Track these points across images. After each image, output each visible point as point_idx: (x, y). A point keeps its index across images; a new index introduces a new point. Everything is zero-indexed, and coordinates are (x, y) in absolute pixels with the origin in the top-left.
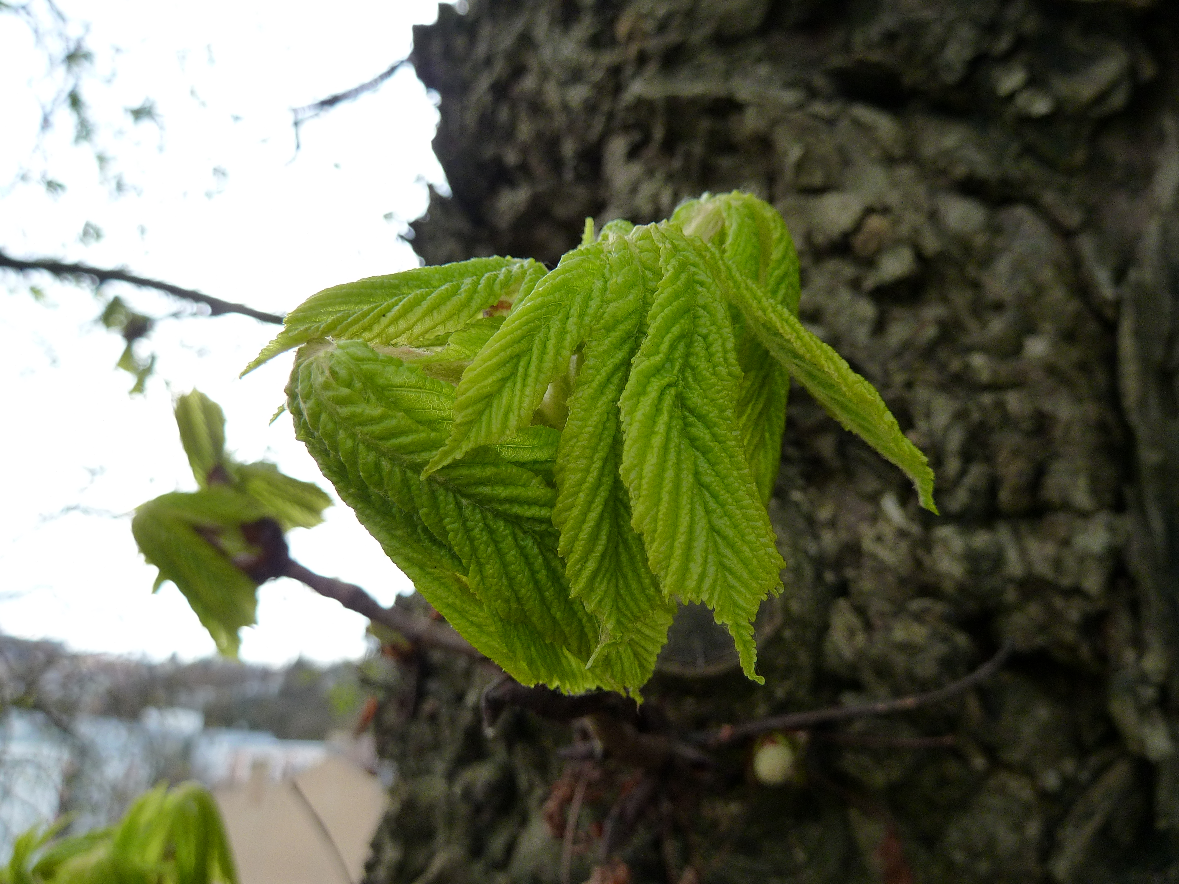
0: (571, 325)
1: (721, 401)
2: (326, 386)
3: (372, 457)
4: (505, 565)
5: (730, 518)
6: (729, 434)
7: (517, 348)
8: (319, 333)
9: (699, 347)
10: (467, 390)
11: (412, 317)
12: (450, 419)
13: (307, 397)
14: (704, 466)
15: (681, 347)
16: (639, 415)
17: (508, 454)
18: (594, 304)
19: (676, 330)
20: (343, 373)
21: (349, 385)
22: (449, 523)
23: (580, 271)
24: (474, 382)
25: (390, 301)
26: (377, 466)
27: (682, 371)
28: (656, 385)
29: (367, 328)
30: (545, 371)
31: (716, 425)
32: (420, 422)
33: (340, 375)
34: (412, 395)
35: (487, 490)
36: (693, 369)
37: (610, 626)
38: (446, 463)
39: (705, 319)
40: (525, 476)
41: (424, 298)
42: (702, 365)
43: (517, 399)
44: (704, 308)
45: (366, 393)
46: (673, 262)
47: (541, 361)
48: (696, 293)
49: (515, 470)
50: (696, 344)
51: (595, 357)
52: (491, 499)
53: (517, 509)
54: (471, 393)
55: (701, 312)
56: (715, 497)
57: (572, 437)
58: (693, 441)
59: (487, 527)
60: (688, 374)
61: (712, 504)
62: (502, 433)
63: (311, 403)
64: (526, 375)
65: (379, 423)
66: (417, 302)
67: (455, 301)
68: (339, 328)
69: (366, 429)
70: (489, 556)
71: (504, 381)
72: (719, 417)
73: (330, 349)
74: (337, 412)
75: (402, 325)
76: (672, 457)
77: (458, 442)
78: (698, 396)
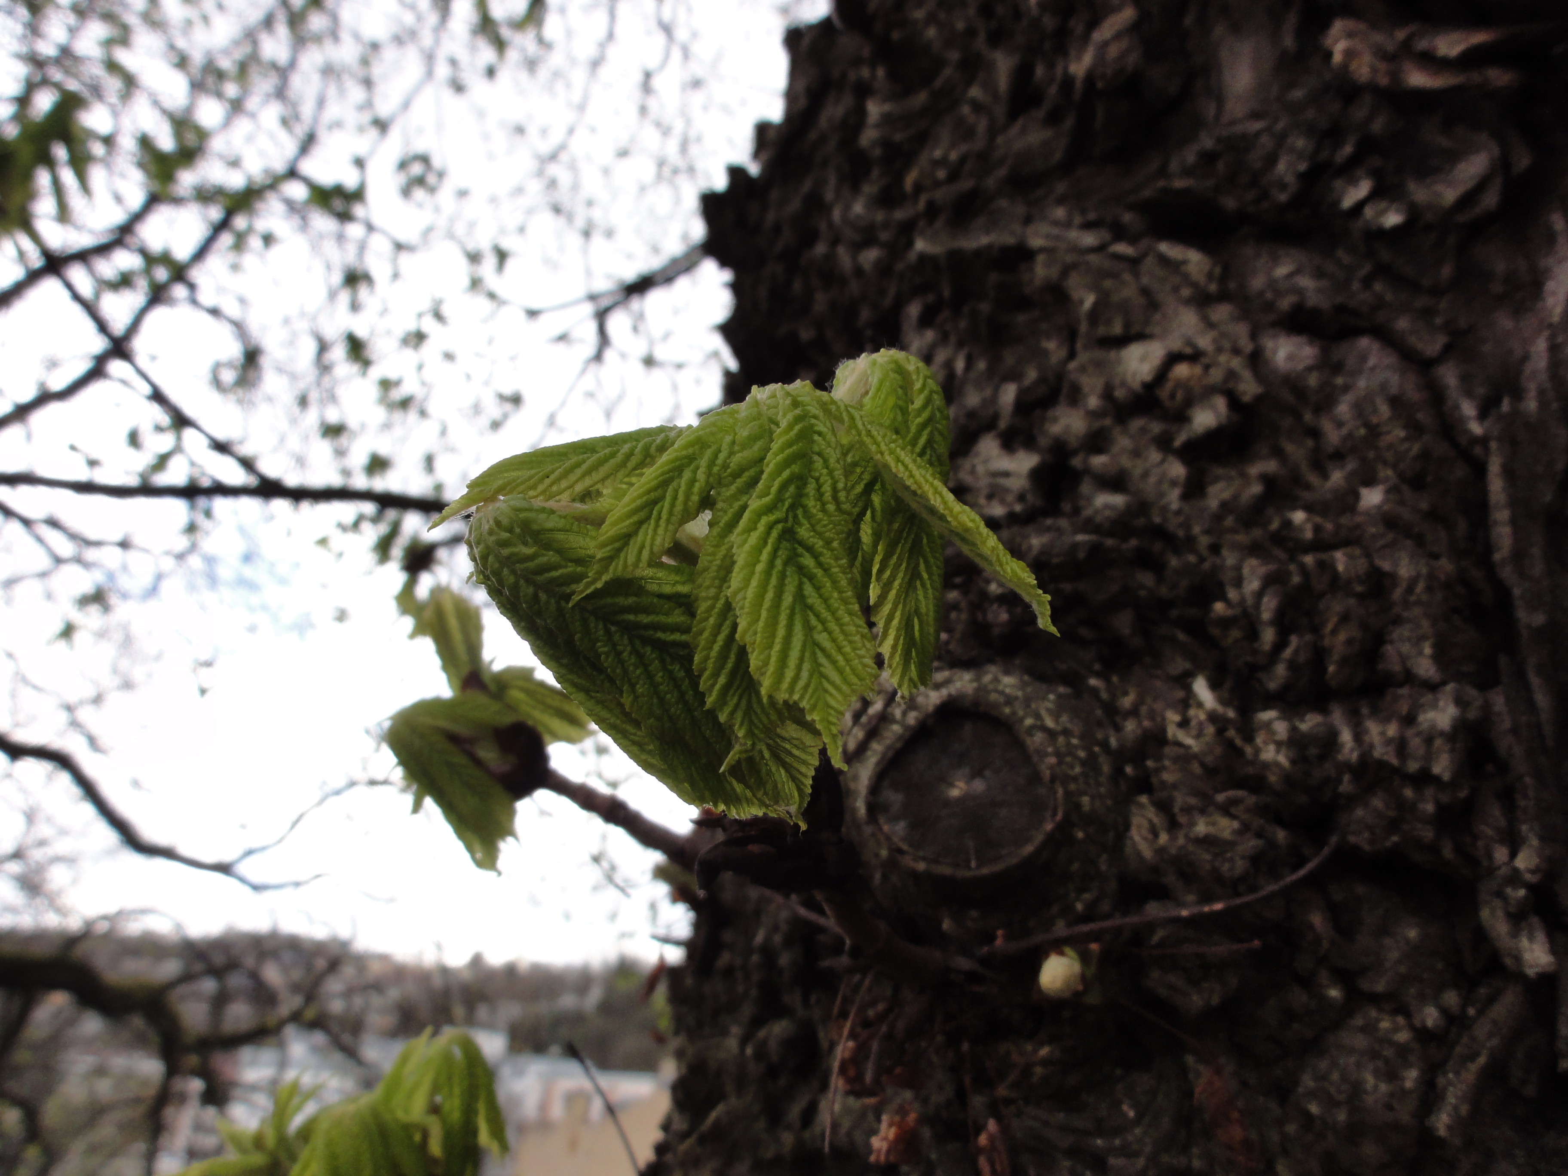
0: (701, 475)
1: (827, 534)
2: (491, 532)
3: (531, 590)
4: (654, 686)
5: (830, 633)
6: (832, 562)
7: (653, 495)
8: (492, 492)
9: (811, 488)
10: (607, 532)
11: (572, 477)
12: (593, 557)
13: (478, 543)
14: (808, 589)
15: (792, 489)
16: (747, 547)
17: (652, 587)
18: (722, 456)
19: (786, 474)
20: (505, 521)
21: (510, 530)
22: (600, 647)
23: (714, 429)
24: (614, 524)
25: (557, 465)
26: (536, 596)
27: (793, 507)
28: (764, 520)
29: (534, 487)
30: (676, 513)
31: (821, 554)
32: (571, 561)
33: (503, 523)
34: (560, 536)
35: (631, 617)
36: (804, 507)
37: (740, 734)
38: (588, 591)
39: (818, 463)
40: (666, 606)
41: (584, 461)
42: (811, 503)
43: (649, 537)
44: (819, 454)
45: (524, 537)
46: (790, 416)
47: (673, 505)
48: (813, 442)
49: (655, 600)
50: (809, 485)
51: (724, 501)
52: (638, 626)
53: (660, 635)
54: (610, 533)
55: (816, 458)
56: (817, 616)
57: (706, 569)
58: (801, 570)
59: (635, 652)
60: (800, 512)
61: (814, 621)
62: (636, 565)
63: (481, 546)
64: (659, 517)
65: (532, 561)
66: (578, 465)
67: (613, 462)
68: (508, 488)
69: (522, 566)
70: (638, 677)
71: (641, 523)
72: (823, 547)
73: (497, 505)
74: (500, 553)
75: (564, 484)
76: (774, 581)
77: (600, 574)
78: (806, 530)
